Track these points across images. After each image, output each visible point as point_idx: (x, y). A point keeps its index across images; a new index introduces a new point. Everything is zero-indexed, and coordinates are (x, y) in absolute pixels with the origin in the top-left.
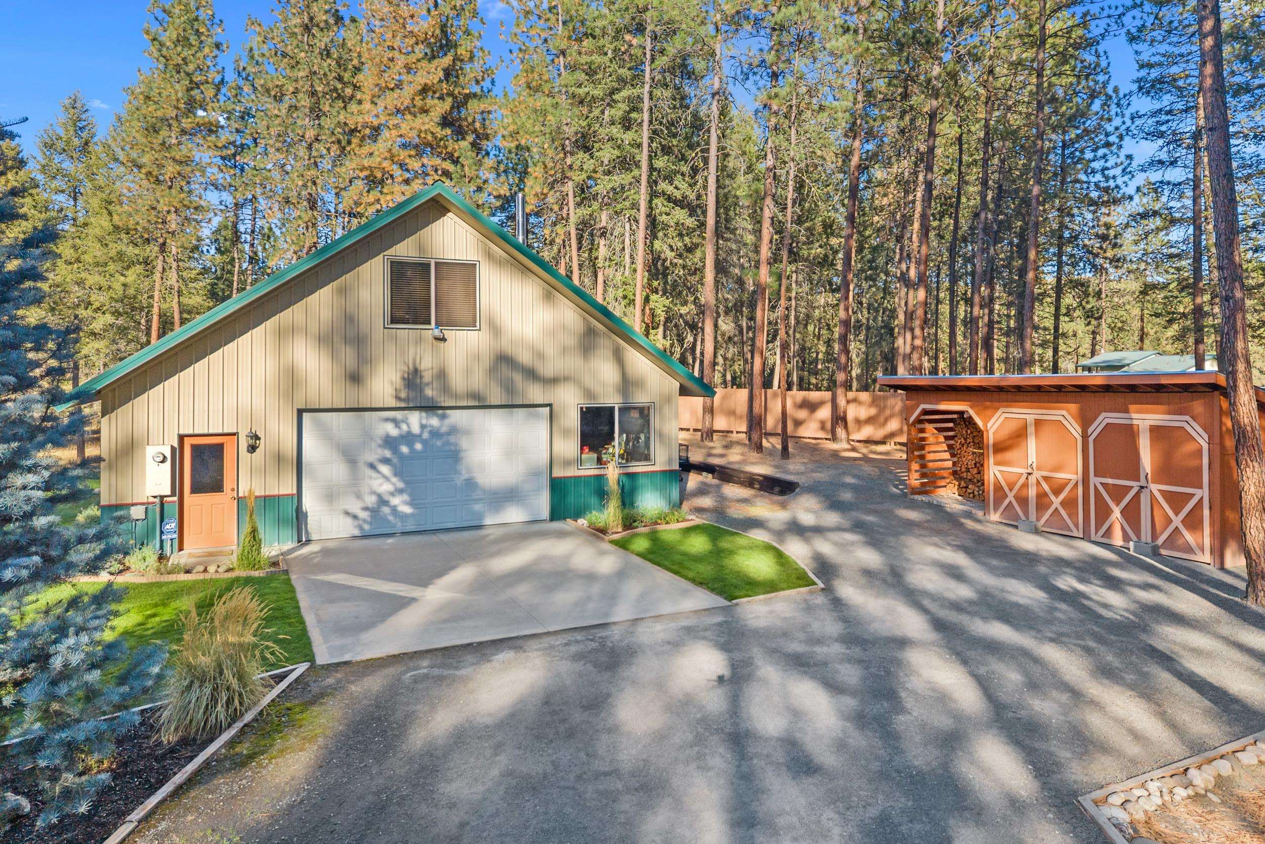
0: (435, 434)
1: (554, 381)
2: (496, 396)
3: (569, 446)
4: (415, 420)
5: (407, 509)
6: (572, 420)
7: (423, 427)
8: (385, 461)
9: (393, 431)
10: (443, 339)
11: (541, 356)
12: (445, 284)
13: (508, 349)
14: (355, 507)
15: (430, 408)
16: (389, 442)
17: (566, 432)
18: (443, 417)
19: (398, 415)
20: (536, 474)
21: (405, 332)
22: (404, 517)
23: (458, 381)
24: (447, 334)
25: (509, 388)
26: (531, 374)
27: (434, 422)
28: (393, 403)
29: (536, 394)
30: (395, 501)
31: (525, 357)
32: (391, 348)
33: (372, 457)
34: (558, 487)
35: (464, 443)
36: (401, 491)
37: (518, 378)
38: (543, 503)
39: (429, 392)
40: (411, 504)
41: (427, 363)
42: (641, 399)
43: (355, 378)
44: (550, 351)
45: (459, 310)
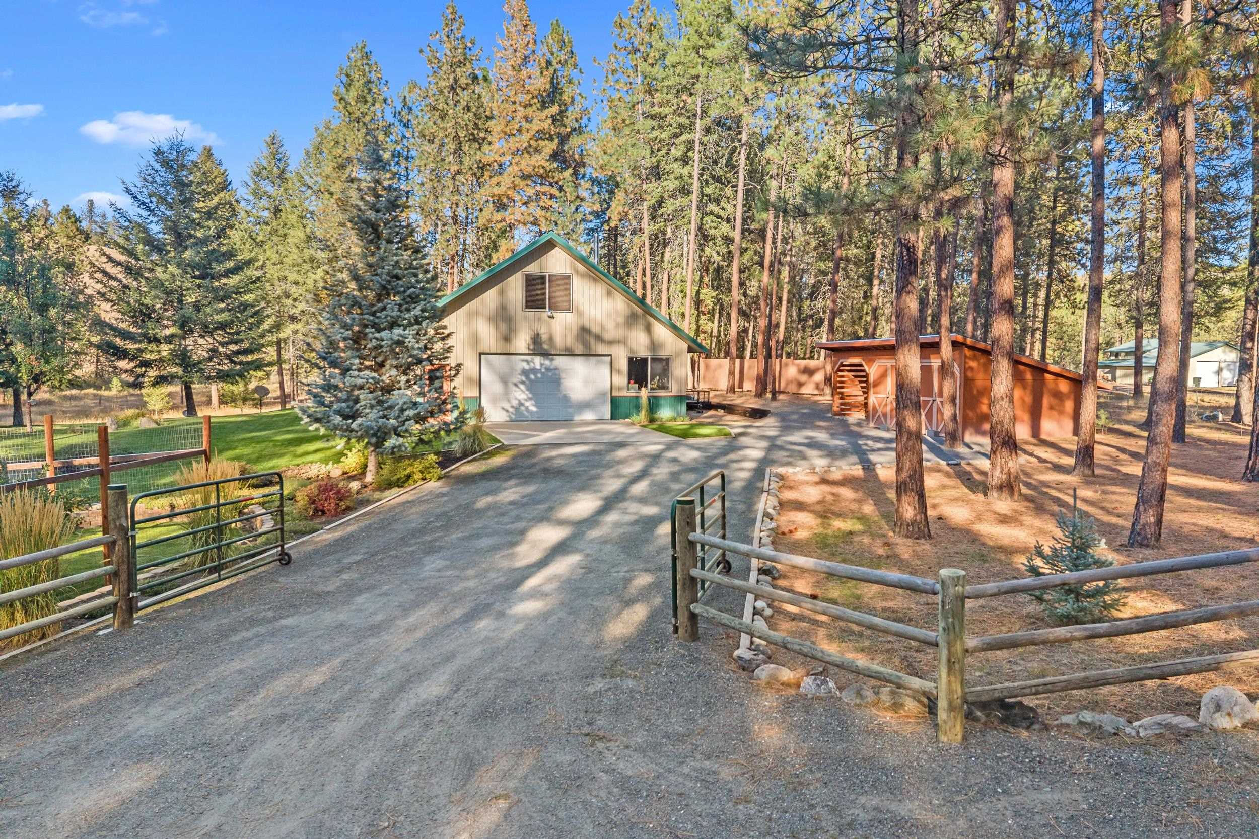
0: (548, 369)
1: (611, 343)
2: (579, 349)
3: (621, 380)
4: (537, 361)
5: (534, 409)
6: (623, 364)
7: (542, 365)
8: (523, 382)
9: (527, 367)
10: (553, 317)
11: (604, 328)
12: (554, 287)
13: (587, 325)
14: (507, 406)
15: (545, 355)
16: (525, 373)
17: (619, 372)
18: (552, 360)
19: (528, 358)
20: (604, 394)
21: (532, 314)
22: (531, 413)
23: (559, 341)
24: (555, 314)
25: (586, 345)
26: (599, 338)
27: (547, 363)
28: (527, 352)
29: (601, 349)
30: (527, 404)
31: (595, 329)
32: (525, 324)
33: (515, 380)
34: (615, 403)
35: (563, 375)
36: (530, 399)
37: (592, 341)
38: (606, 411)
39: (545, 346)
40: (535, 406)
41: (543, 331)
42: (663, 354)
43: (507, 339)
44: (610, 325)
45: (561, 302)
